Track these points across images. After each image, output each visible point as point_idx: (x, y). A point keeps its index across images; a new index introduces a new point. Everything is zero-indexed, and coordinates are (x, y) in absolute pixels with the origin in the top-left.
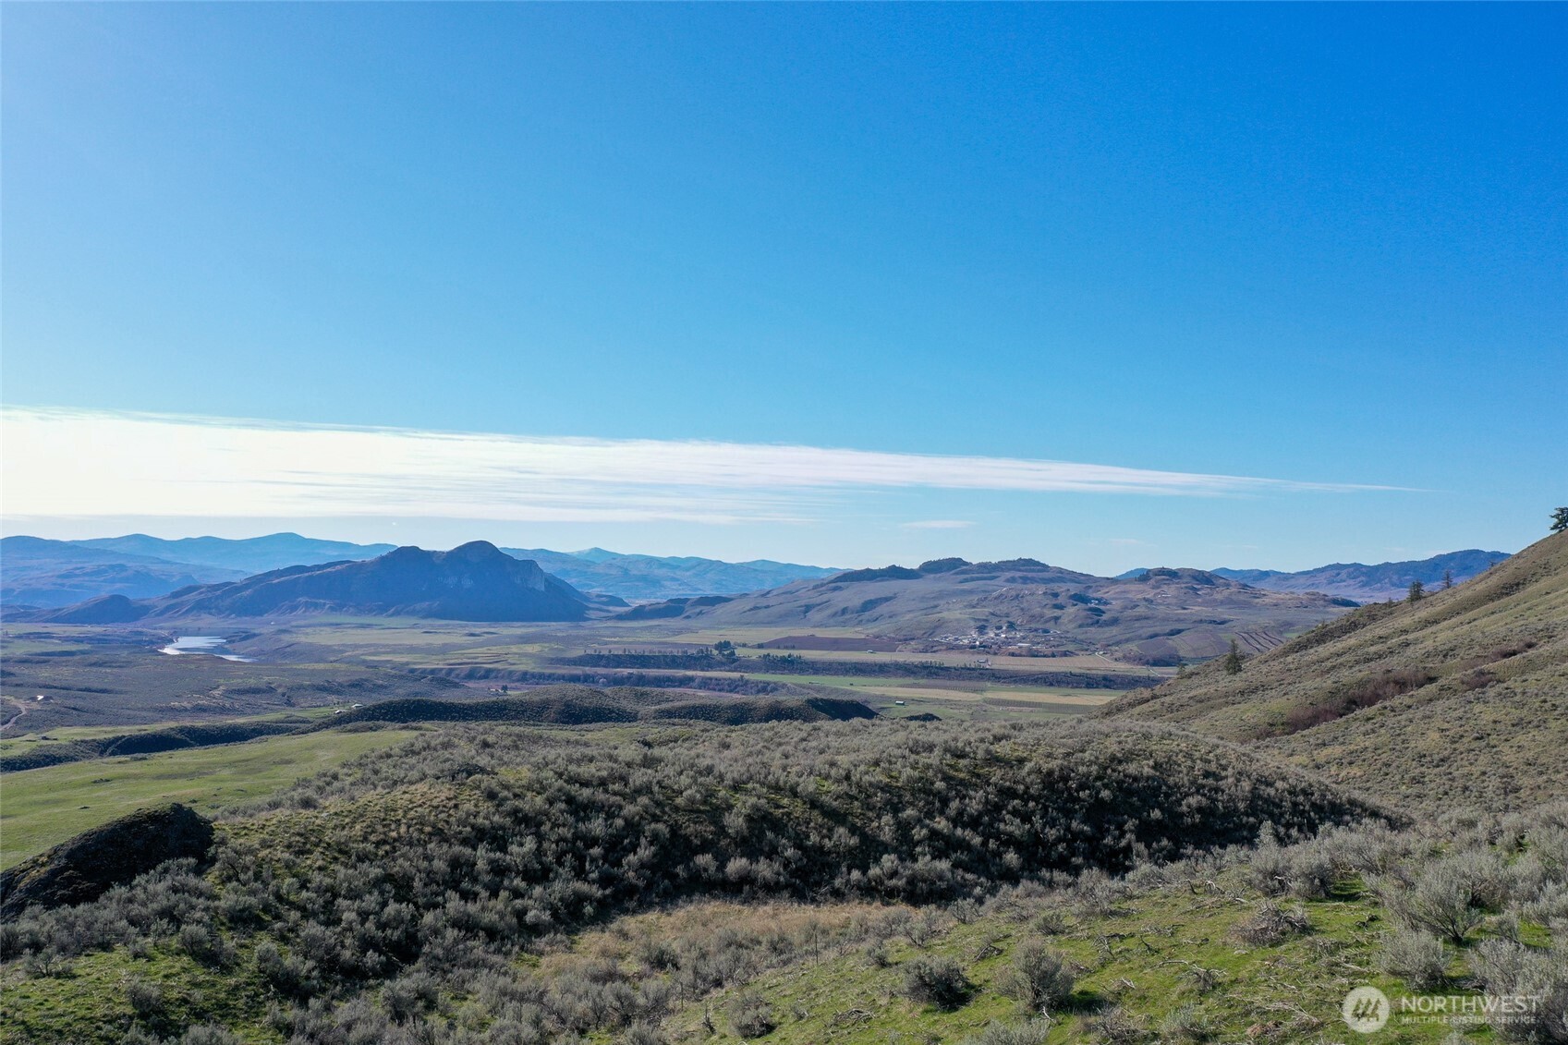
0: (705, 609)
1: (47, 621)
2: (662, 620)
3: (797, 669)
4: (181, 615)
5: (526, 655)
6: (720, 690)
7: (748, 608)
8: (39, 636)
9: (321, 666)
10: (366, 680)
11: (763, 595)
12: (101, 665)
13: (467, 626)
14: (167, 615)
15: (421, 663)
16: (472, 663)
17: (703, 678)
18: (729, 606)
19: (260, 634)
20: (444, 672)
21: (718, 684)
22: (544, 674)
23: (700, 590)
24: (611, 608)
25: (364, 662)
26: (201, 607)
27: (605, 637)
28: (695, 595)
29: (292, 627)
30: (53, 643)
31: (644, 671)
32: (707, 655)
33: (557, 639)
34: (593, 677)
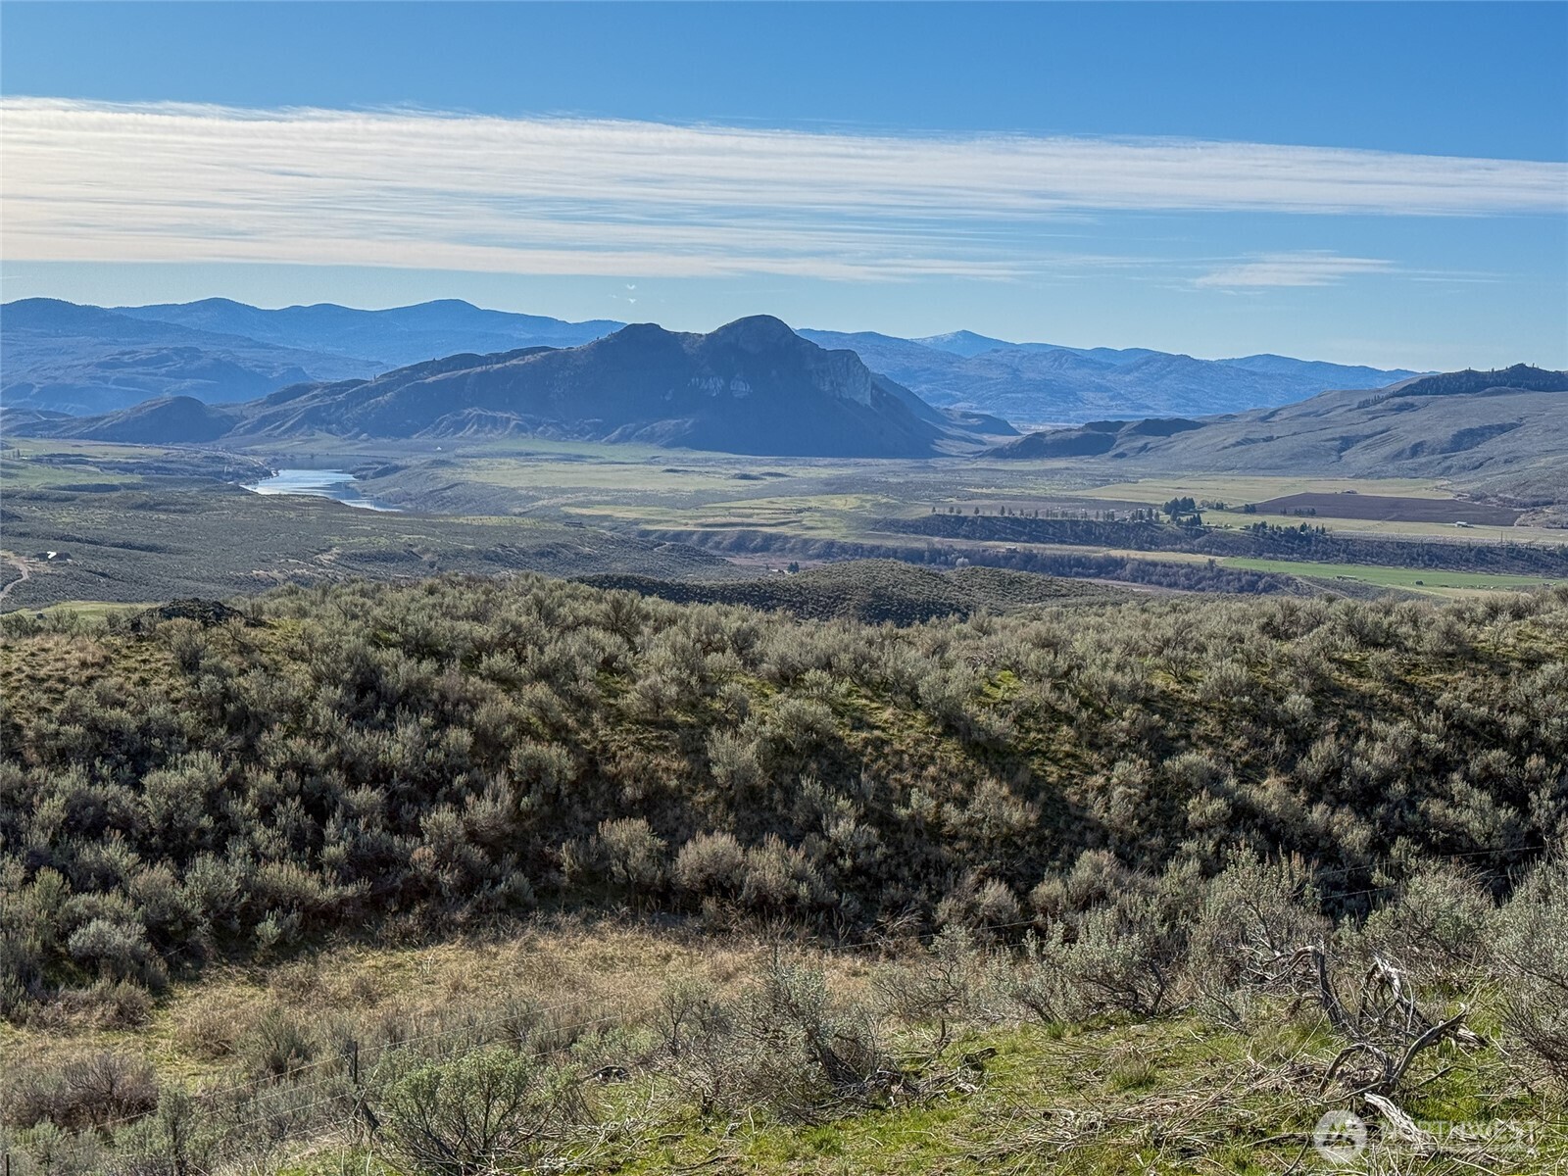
0: (1152, 440)
1: (81, 437)
2: (1073, 459)
3: (1316, 552)
4: (285, 432)
5: (832, 513)
6: (1170, 586)
7: (1232, 441)
8: (67, 460)
9: (494, 520)
10: (564, 546)
11: (1264, 419)
12: (151, 508)
13: (738, 462)
14: (262, 433)
15: (659, 522)
16: (742, 524)
17: (1141, 562)
18: (1197, 437)
19: (406, 467)
20: (695, 537)
21: (1166, 575)
22: (861, 546)
23: (1148, 407)
24: (986, 437)
25: (568, 516)
26: (315, 419)
27: (970, 485)
28: (1135, 416)
29: (458, 456)
30: (88, 472)
31: (1036, 547)
32: (1149, 523)
33: (888, 488)
34: (946, 554)
